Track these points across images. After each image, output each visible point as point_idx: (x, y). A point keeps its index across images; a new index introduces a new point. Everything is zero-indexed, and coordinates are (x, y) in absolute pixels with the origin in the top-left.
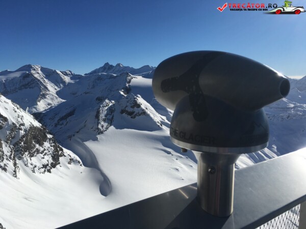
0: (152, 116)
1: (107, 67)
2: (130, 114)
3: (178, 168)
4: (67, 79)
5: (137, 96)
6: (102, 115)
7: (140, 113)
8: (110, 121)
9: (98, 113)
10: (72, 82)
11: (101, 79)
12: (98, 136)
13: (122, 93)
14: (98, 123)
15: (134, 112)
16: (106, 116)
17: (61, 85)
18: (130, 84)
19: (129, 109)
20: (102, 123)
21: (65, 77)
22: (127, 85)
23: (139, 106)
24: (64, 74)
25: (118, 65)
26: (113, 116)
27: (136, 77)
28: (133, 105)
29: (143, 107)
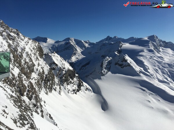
0: (134, 67)
1: (109, 38)
2: (121, 65)
3: (150, 100)
4: (87, 45)
5: (126, 55)
6: (104, 66)
7: (127, 65)
8: (109, 69)
9: (102, 64)
10: (89, 46)
11: (105, 45)
12: (102, 77)
13: (116, 53)
14: (102, 70)
15: (123, 64)
16: (106, 66)
17: (84, 48)
18: (121, 48)
19: (120, 63)
20: (104, 70)
21: (86, 44)
22: (120, 49)
23: (126, 61)
24: (85, 43)
25: (115, 37)
26: (110, 66)
27: (125, 44)
28: (122, 60)
29: (128, 61)
